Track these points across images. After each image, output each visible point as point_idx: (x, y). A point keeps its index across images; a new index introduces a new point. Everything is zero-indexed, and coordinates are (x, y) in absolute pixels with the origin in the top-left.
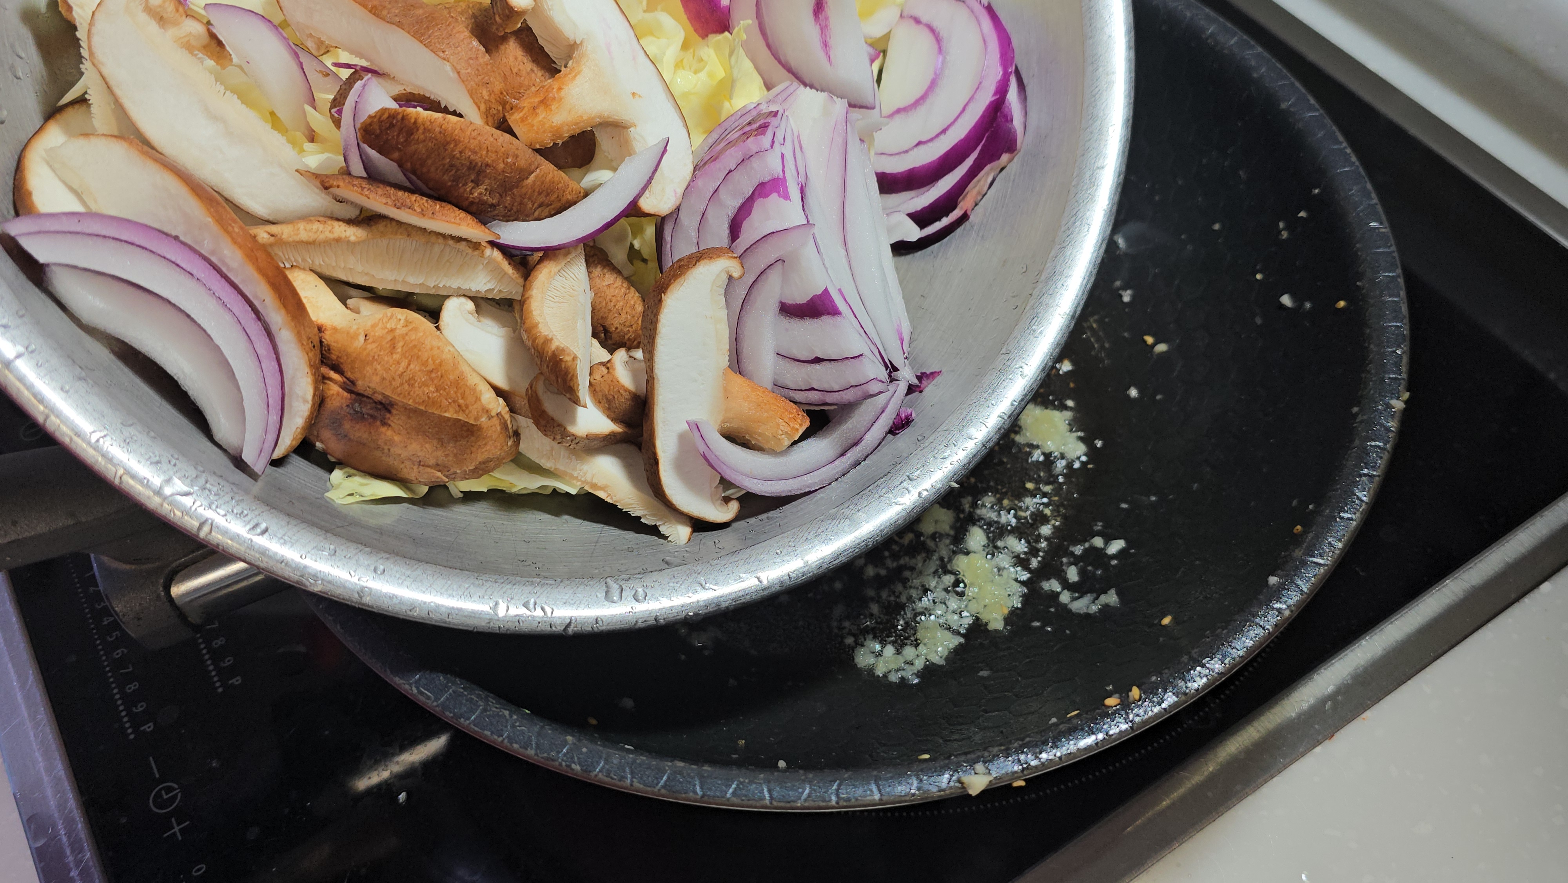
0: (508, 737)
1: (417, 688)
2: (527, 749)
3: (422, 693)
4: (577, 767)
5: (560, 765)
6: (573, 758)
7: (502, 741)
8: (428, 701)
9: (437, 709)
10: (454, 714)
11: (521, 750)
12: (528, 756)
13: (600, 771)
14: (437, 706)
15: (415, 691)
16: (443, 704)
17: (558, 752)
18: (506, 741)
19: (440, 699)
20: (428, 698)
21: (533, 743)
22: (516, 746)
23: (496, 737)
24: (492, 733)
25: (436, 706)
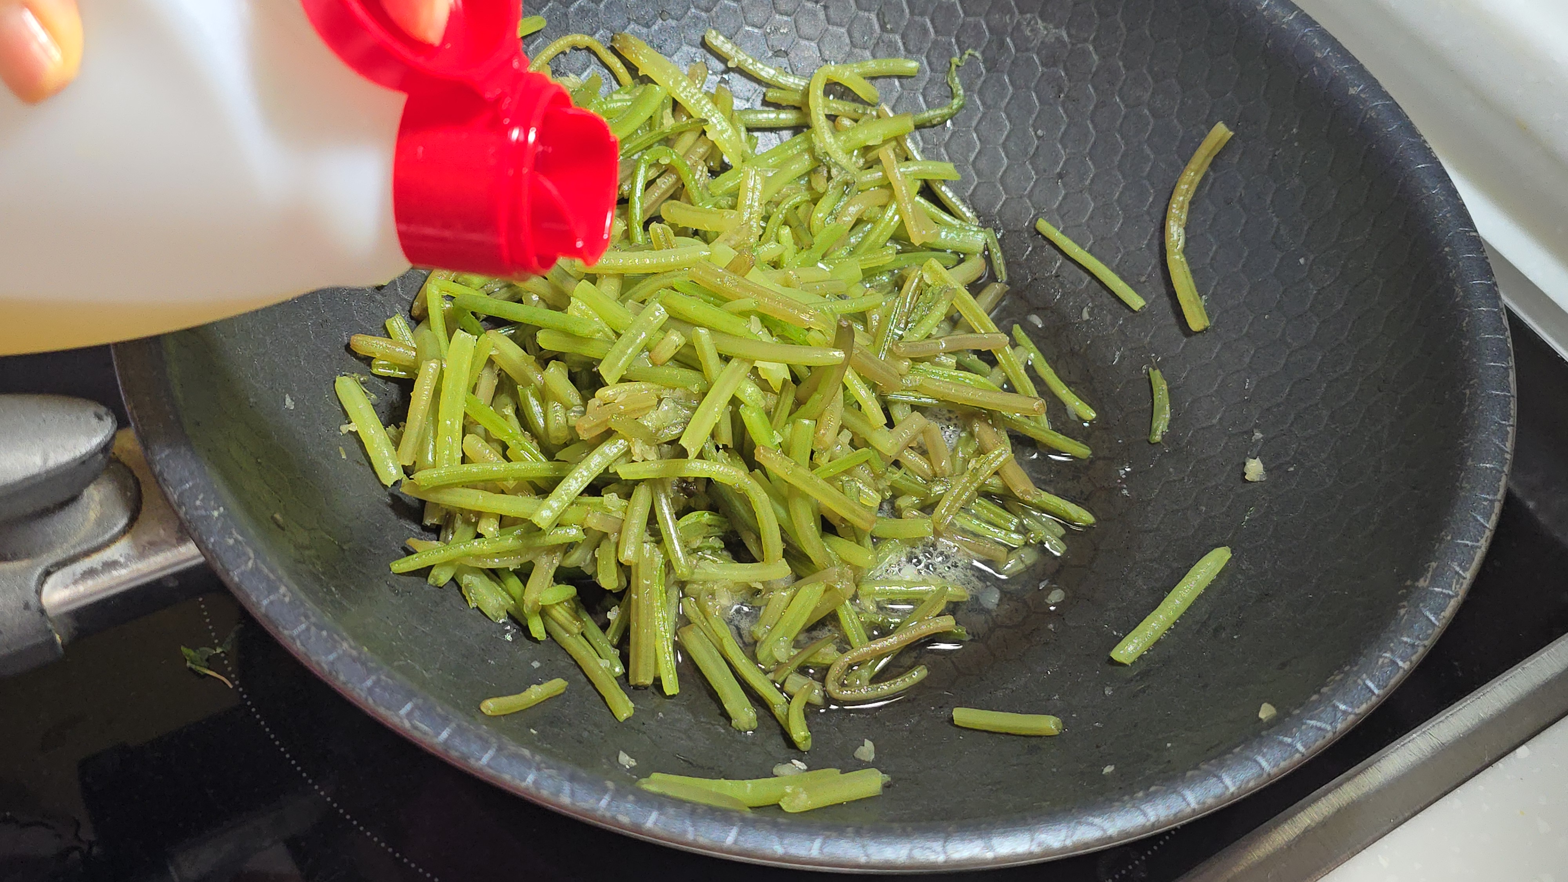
0: (535, 782)
1: (410, 721)
2: (559, 797)
3: (416, 728)
5: (604, 816)
6: (617, 807)
7: (527, 789)
9: (440, 748)
10: (462, 753)
11: (552, 799)
12: (561, 806)
13: (655, 823)
14: (439, 744)
15: (407, 724)
16: (446, 741)
17: (600, 800)
18: (532, 787)
19: (439, 734)
20: (425, 733)
21: (567, 791)
22: (545, 793)
23: (517, 782)
24: (513, 777)
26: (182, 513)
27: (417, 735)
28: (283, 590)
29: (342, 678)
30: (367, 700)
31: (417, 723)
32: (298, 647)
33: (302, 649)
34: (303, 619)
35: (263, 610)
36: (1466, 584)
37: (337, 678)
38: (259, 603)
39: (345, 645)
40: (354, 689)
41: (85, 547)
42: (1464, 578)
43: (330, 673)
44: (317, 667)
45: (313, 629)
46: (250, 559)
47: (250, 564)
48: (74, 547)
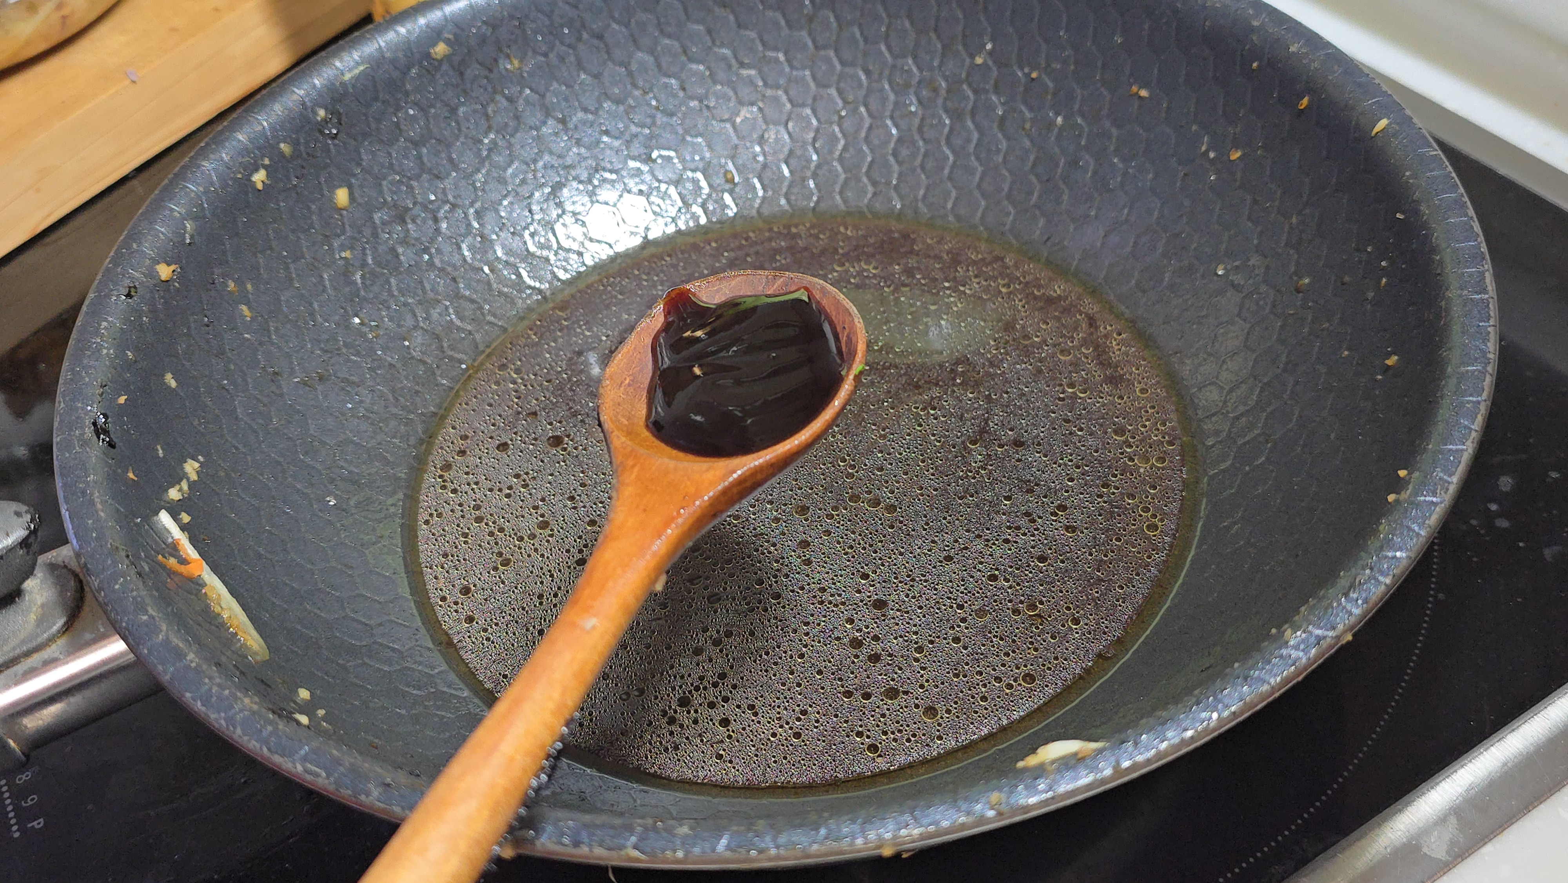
1: (303, 767)
3: (309, 772)
8: (318, 780)
9: (331, 788)
10: (353, 791)
14: (330, 785)
15: (300, 768)
16: (337, 781)
19: (333, 776)
20: (318, 775)
26: (100, 599)
27: (309, 777)
28: (191, 656)
29: (239, 731)
30: (261, 749)
31: (309, 766)
32: (199, 707)
33: (203, 709)
34: (207, 680)
35: (168, 677)
36: (1452, 489)
37: (234, 733)
38: (165, 671)
39: (247, 701)
40: (249, 741)
41: (25, 648)
42: (1449, 483)
43: (228, 729)
44: (217, 725)
45: (215, 689)
46: (161, 631)
47: (161, 637)
48: (14, 648)
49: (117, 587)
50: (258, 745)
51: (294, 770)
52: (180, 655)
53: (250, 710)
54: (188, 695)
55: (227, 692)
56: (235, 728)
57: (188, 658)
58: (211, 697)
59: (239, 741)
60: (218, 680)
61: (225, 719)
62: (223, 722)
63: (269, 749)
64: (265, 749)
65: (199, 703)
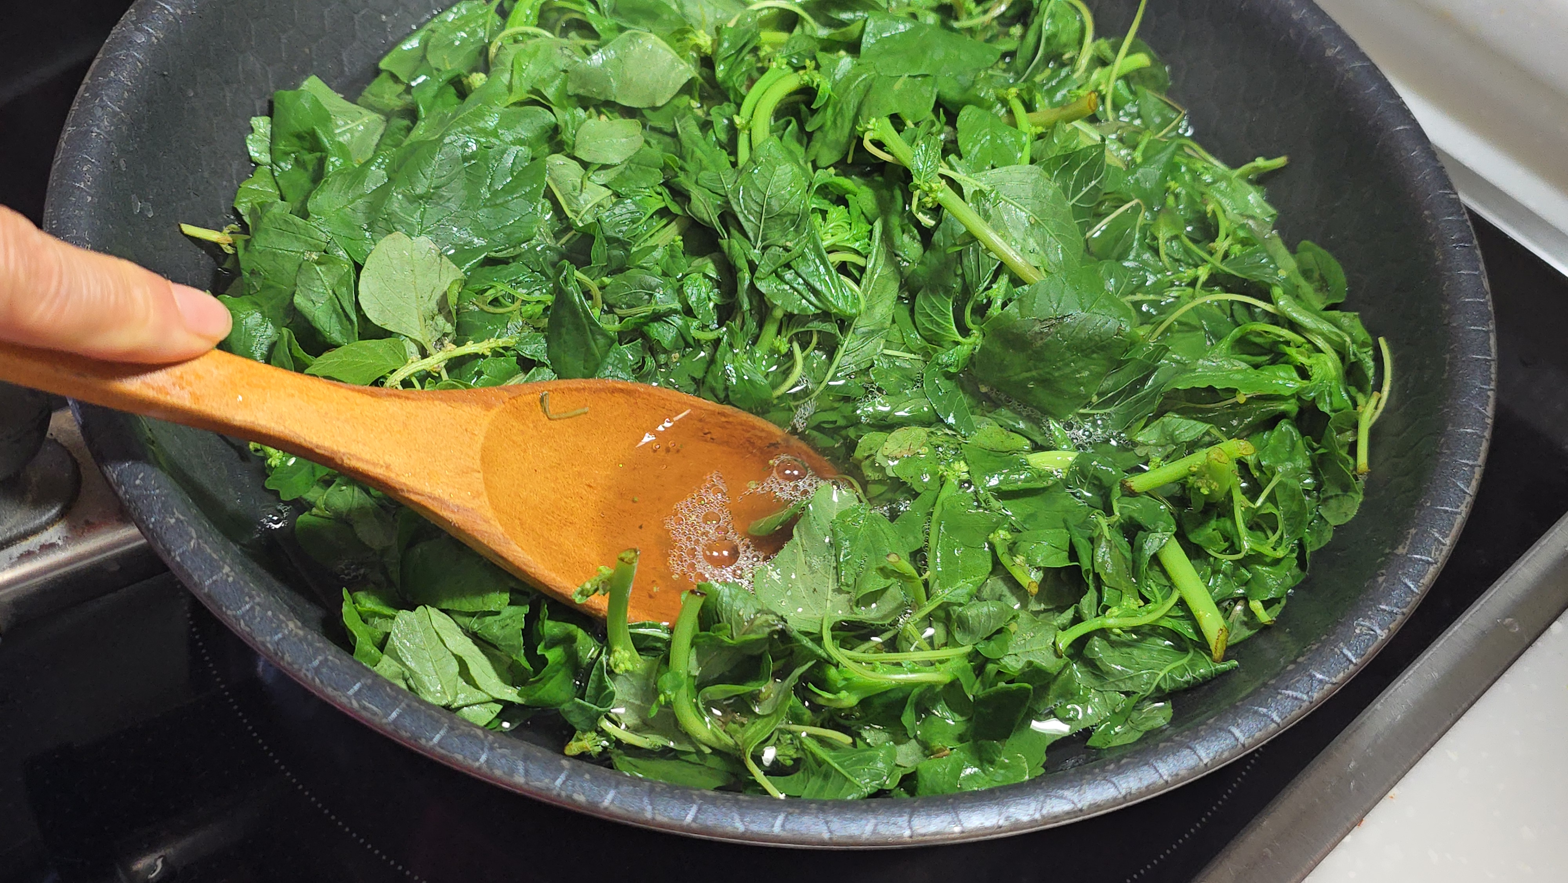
0: (487, 761)
1: (358, 701)
2: (513, 777)
3: (365, 708)
4: (580, 798)
5: (559, 795)
6: (573, 786)
7: (479, 768)
8: (374, 718)
9: (390, 728)
10: (413, 733)
11: (506, 778)
12: (515, 786)
13: (612, 802)
14: (389, 724)
15: (355, 704)
16: (396, 722)
17: (555, 779)
18: (484, 766)
19: (390, 715)
20: (375, 714)
21: (521, 770)
22: (498, 773)
23: (470, 761)
24: (465, 757)
25: (386, 724)
26: (121, 493)
27: (364, 713)
28: (226, 569)
29: (287, 657)
30: (313, 679)
31: (366, 703)
32: (242, 627)
33: (248, 629)
34: (247, 599)
35: (206, 590)
36: (1446, 551)
37: (282, 658)
38: (201, 583)
39: (291, 625)
40: (300, 670)
41: (22, 529)
42: (1444, 545)
43: (277, 654)
45: (258, 608)
47: (192, 544)
48: (10, 529)
49: (138, 482)
50: (310, 675)
51: (349, 705)
52: (215, 568)
53: (296, 635)
54: (229, 612)
55: (270, 613)
56: (283, 654)
57: (224, 571)
58: (255, 618)
59: (289, 668)
60: (257, 600)
61: (270, 642)
62: (269, 645)
63: (322, 682)
64: (317, 680)
65: (242, 622)
